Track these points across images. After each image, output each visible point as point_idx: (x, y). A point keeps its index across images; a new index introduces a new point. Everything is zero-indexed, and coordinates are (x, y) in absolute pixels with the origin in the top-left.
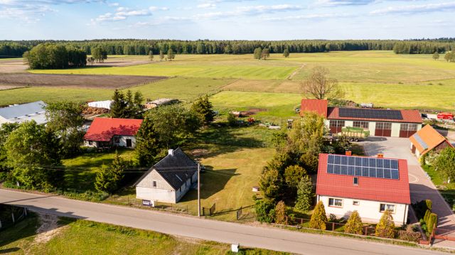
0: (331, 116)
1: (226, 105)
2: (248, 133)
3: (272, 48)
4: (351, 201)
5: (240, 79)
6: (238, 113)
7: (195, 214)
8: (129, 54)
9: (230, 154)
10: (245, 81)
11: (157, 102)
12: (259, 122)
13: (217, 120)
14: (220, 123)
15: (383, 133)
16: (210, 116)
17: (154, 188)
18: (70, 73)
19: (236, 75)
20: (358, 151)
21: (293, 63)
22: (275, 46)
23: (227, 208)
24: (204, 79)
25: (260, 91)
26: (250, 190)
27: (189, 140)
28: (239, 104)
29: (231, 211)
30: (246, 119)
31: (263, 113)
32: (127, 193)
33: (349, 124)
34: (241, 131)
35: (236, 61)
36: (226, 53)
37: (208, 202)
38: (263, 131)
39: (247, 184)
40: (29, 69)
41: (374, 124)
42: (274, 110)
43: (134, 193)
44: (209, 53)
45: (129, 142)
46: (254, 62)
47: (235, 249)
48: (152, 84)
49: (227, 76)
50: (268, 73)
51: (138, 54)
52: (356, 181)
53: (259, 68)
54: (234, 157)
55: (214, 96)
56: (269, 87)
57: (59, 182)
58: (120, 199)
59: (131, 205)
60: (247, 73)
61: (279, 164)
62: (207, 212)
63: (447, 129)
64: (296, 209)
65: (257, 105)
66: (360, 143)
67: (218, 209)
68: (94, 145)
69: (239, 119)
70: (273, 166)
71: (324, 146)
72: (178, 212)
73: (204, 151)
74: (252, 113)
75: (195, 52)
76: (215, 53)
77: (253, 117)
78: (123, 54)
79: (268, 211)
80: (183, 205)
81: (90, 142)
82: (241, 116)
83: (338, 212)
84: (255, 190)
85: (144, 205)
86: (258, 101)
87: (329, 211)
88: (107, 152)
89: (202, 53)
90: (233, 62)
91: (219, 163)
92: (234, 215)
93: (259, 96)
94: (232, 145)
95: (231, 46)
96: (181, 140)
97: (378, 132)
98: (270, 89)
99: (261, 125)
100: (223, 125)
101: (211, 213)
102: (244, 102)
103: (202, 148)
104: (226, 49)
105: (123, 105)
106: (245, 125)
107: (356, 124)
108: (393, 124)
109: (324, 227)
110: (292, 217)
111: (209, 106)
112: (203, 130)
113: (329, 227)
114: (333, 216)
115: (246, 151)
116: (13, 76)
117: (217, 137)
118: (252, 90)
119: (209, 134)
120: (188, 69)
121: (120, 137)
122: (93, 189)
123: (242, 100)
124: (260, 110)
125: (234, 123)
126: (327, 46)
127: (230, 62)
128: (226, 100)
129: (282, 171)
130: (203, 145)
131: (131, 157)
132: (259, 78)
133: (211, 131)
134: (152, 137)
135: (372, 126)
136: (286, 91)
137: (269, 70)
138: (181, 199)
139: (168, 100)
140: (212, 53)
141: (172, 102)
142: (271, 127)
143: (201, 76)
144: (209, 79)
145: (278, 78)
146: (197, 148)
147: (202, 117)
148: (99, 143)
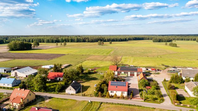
0: (118, 70)
1: (87, 66)
2: (94, 76)
3: (105, 40)
4: (116, 91)
5: (92, 55)
6: (91, 69)
7: (80, 96)
8: (47, 42)
9: (88, 82)
10: (94, 56)
11: (64, 65)
12: (97, 72)
13: (84, 72)
14: (85, 73)
15: (132, 75)
16: (83, 70)
17: (70, 90)
18: (26, 53)
19: (90, 53)
20: (124, 80)
21: (113, 47)
22: (107, 39)
23: (88, 94)
24: (79, 55)
25: (99, 60)
26: (94, 90)
27: (77, 78)
28: (91, 66)
29: (89, 95)
30: (93, 71)
31: (99, 69)
32: (63, 92)
33: (123, 73)
34: (92, 75)
35: (91, 46)
36: (87, 42)
37: (83, 93)
38: (98, 75)
39: (93, 89)
40: (9, 51)
41: (130, 72)
42: (103, 68)
43: (65, 92)
44: (80, 42)
45: (60, 79)
46: (98, 46)
47: (90, 101)
48: (60, 58)
49: (87, 54)
50: (102, 52)
51: (50, 43)
52: (117, 87)
53: (100, 49)
54: (90, 83)
55: (83, 63)
56: (102, 59)
57: (46, 89)
58: (62, 93)
59: (65, 94)
60: (95, 52)
61: (100, 84)
62: (83, 95)
63: (151, 74)
64: (104, 94)
65: (97, 66)
66: (125, 78)
67: (86, 95)
68: (50, 80)
69: (91, 71)
70: (99, 84)
71: (114, 79)
72: (76, 95)
73: (81, 81)
74: (96, 69)
75: (74, 42)
76: (82, 42)
77: (96, 71)
78: (44, 42)
79: (97, 94)
80: (77, 94)
81: (49, 79)
82: (92, 70)
83: (113, 94)
84: (95, 90)
85: (68, 94)
86: (98, 64)
87: (111, 94)
88: (54, 82)
89: (77, 42)
90: (90, 46)
91: (85, 84)
92: (89, 96)
93: (98, 62)
94: (89, 79)
95: (88, 39)
96: (74, 78)
97: (131, 75)
98: (103, 59)
99: (98, 73)
100: (86, 73)
101: (84, 95)
102: (93, 65)
103: (81, 80)
104: (87, 40)
105: (57, 68)
106: (93, 73)
107: (125, 73)
108: (135, 73)
109: (109, 97)
110: (102, 95)
111: (82, 68)
112: (81, 75)
113: (110, 97)
114: (111, 95)
115: (93, 81)
116: (4, 54)
117: (84, 77)
118: (96, 60)
119: (82, 76)
120: (72, 50)
121: (57, 78)
122: (55, 91)
123: (93, 64)
124: (98, 68)
125: (90, 73)
126: (127, 39)
127: (88, 47)
128: (87, 64)
129: (101, 85)
130: (81, 79)
131: (63, 83)
132: (99, 54)
133: (83, 75)
134: (68, 78)
135: (129, 73)
136: (108, 60)
137: (103, 51)
138: (77, 93)
139: (68, 65)
140: (81, 42)
141: (69, 66)
142: (101, 74)
143: (78, 54)
144: (81, 55)
145: (106, 55)
146: (79, 80)
147: (80, 71)
148: (51, 80)
